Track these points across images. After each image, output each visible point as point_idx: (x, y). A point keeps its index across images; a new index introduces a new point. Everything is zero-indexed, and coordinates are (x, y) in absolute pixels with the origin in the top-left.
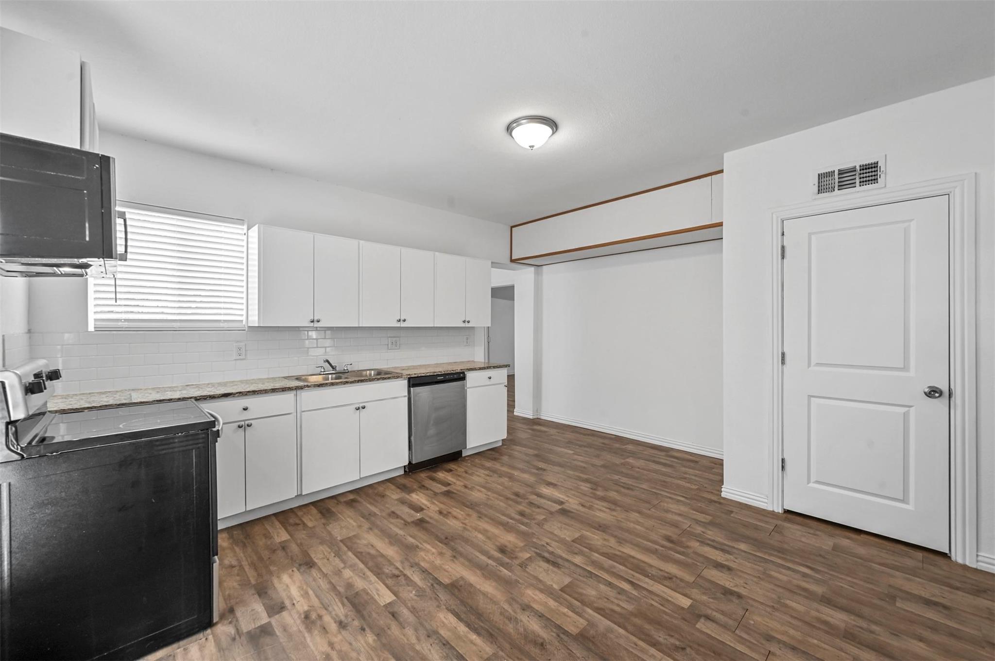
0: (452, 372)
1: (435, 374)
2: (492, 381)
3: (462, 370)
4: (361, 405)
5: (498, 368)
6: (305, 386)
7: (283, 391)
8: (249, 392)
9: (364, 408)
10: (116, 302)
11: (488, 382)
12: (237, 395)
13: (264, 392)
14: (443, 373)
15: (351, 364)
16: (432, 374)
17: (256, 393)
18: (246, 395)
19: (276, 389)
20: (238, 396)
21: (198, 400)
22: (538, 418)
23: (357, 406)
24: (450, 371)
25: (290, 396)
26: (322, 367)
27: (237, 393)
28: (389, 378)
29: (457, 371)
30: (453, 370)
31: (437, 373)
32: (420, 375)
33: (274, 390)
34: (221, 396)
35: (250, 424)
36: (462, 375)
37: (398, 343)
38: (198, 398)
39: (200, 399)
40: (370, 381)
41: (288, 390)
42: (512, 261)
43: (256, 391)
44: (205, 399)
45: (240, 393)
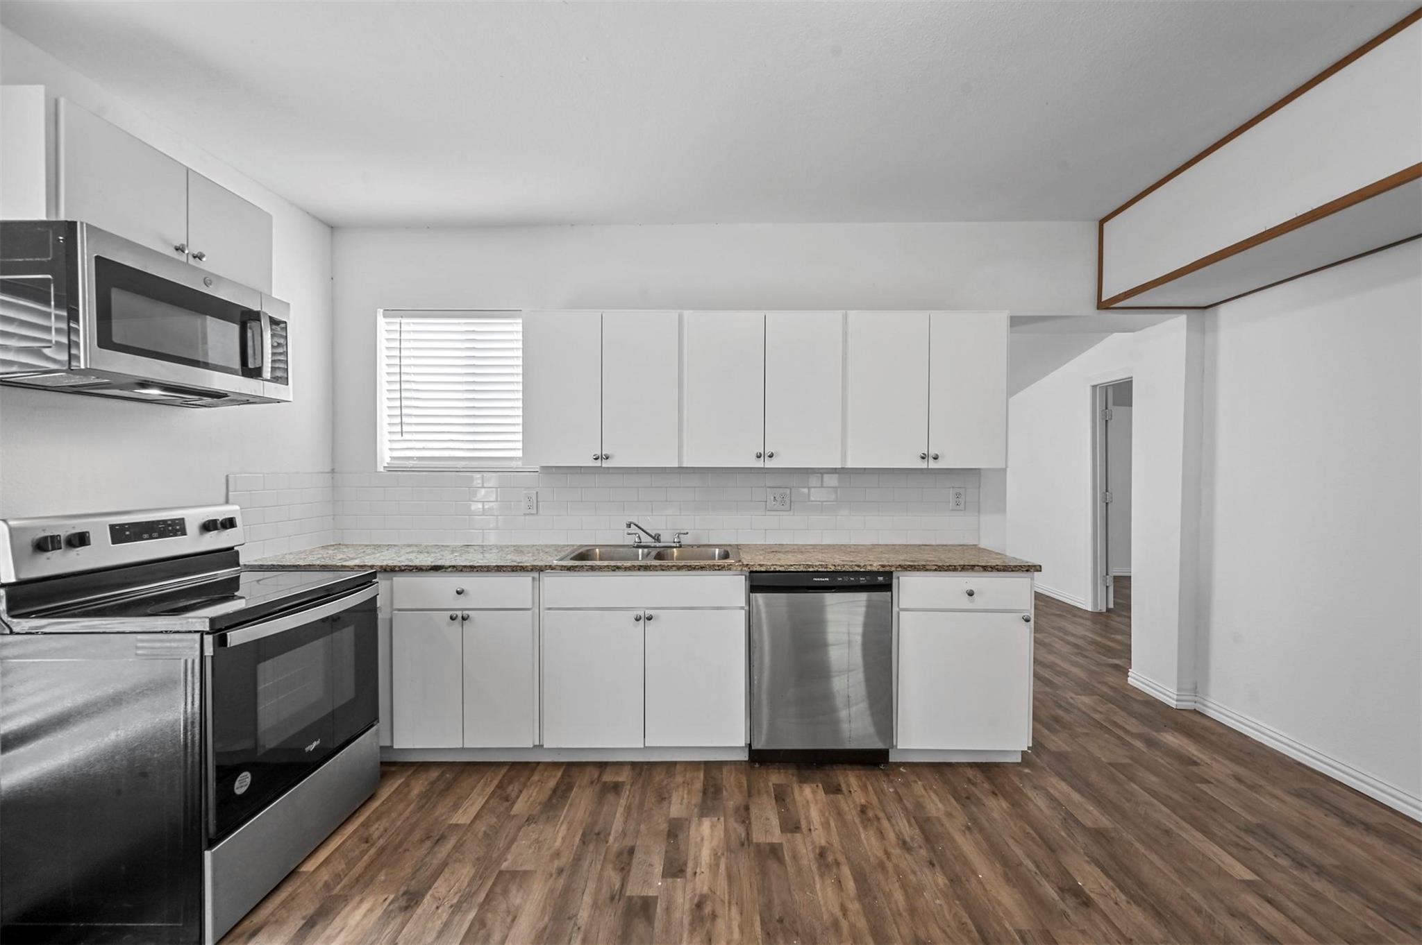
0: (856, 569)
1: (811, 570)
2: (977, 602)
3: (883, 566)
4: (648, 613)
5: (998, 570)
6: (546, 566)
7: (513, 571)
8: (465, 566)
9: (650, 618)
10: (402, 435)
11: (966, 602)
12: (450, 569)
13: (486, 569)
14: (833, 568)
15: (687, 533)
16: (801, 569)
17: (475, 570)
18: (461, 571)
19: (503, 566)
20: (451, 571)
21: (403, 571)
22: (1195, 712)
23: (641, 613)
24: (851, 567)
25: (526, 580)
26: (635, 534)
27: (450, 567)
28: (702, 568)
29: (869, 568)
30: (859, 566)
31: (816, 569)
32: (772, 569)
33: (499, 569)
34: (430, 569)
35: (465, 616)
36: (881, 578)
37: (787, 500)
38: (403, 568)
39: (405, 570)
40: (663, 570)
41: (520, 570)
42: (1102, 305)
43: (475, 567)
44: (411, 570)
45: (454, 567)
